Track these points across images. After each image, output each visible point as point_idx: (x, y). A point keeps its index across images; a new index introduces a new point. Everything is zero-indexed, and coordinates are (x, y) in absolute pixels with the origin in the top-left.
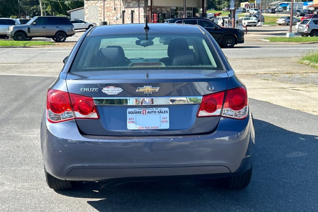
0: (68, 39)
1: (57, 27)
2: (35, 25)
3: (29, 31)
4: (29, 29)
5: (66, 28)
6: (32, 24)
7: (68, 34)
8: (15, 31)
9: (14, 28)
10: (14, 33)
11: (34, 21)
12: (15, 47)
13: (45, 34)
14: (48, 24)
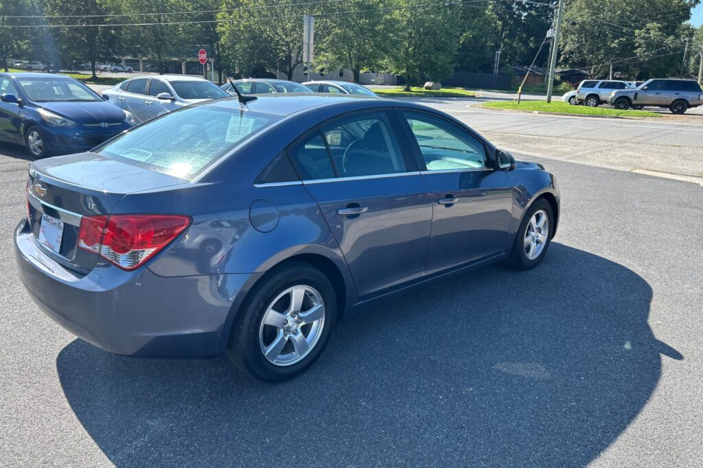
0: (689, 111)
1: (677, 94)
2: (645, 90)
3: (635, 98)
4: (636, 94)
5: (689, 96)
6: (642, 89)
7: (691, 103)
8: (617, 97)
9: (616, 93)
10: (615, 99)
11: (646, 86)
12: (604, 117)
13: (657, 103)
14: (665, 89)
